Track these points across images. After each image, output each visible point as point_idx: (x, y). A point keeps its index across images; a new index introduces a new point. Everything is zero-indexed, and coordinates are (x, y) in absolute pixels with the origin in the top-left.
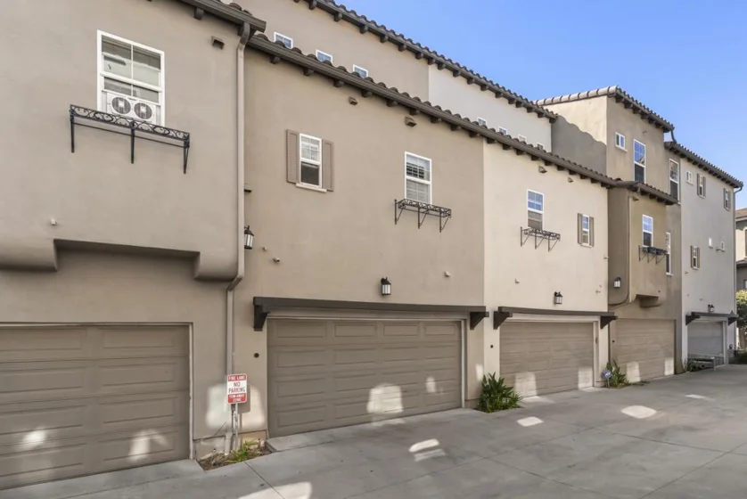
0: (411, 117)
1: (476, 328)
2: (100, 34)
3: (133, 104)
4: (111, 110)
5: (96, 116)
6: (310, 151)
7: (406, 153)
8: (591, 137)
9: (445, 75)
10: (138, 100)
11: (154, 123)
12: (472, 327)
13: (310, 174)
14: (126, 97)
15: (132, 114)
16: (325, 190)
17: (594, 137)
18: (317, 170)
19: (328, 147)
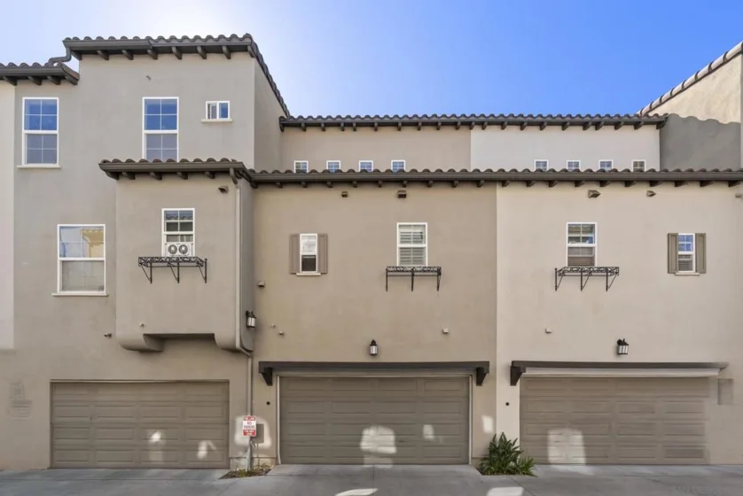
0: (404, 189)
1: (485, 384)
2: (163, 210)
3: (178, 247)
4: (169, 255)
5: (160, 260)
6: (308, 245)
7: (398, 224)
8: (717, 121)
9: (493, 133)
10: (182, 243)
11: (190, 255)
12: (479, 383)
13: (309, 263)
14: (175, 243)
15: (178, 254)
16: (319, 274)
17: (721, 121)
18: (315, 259)
19: (323, 239)
